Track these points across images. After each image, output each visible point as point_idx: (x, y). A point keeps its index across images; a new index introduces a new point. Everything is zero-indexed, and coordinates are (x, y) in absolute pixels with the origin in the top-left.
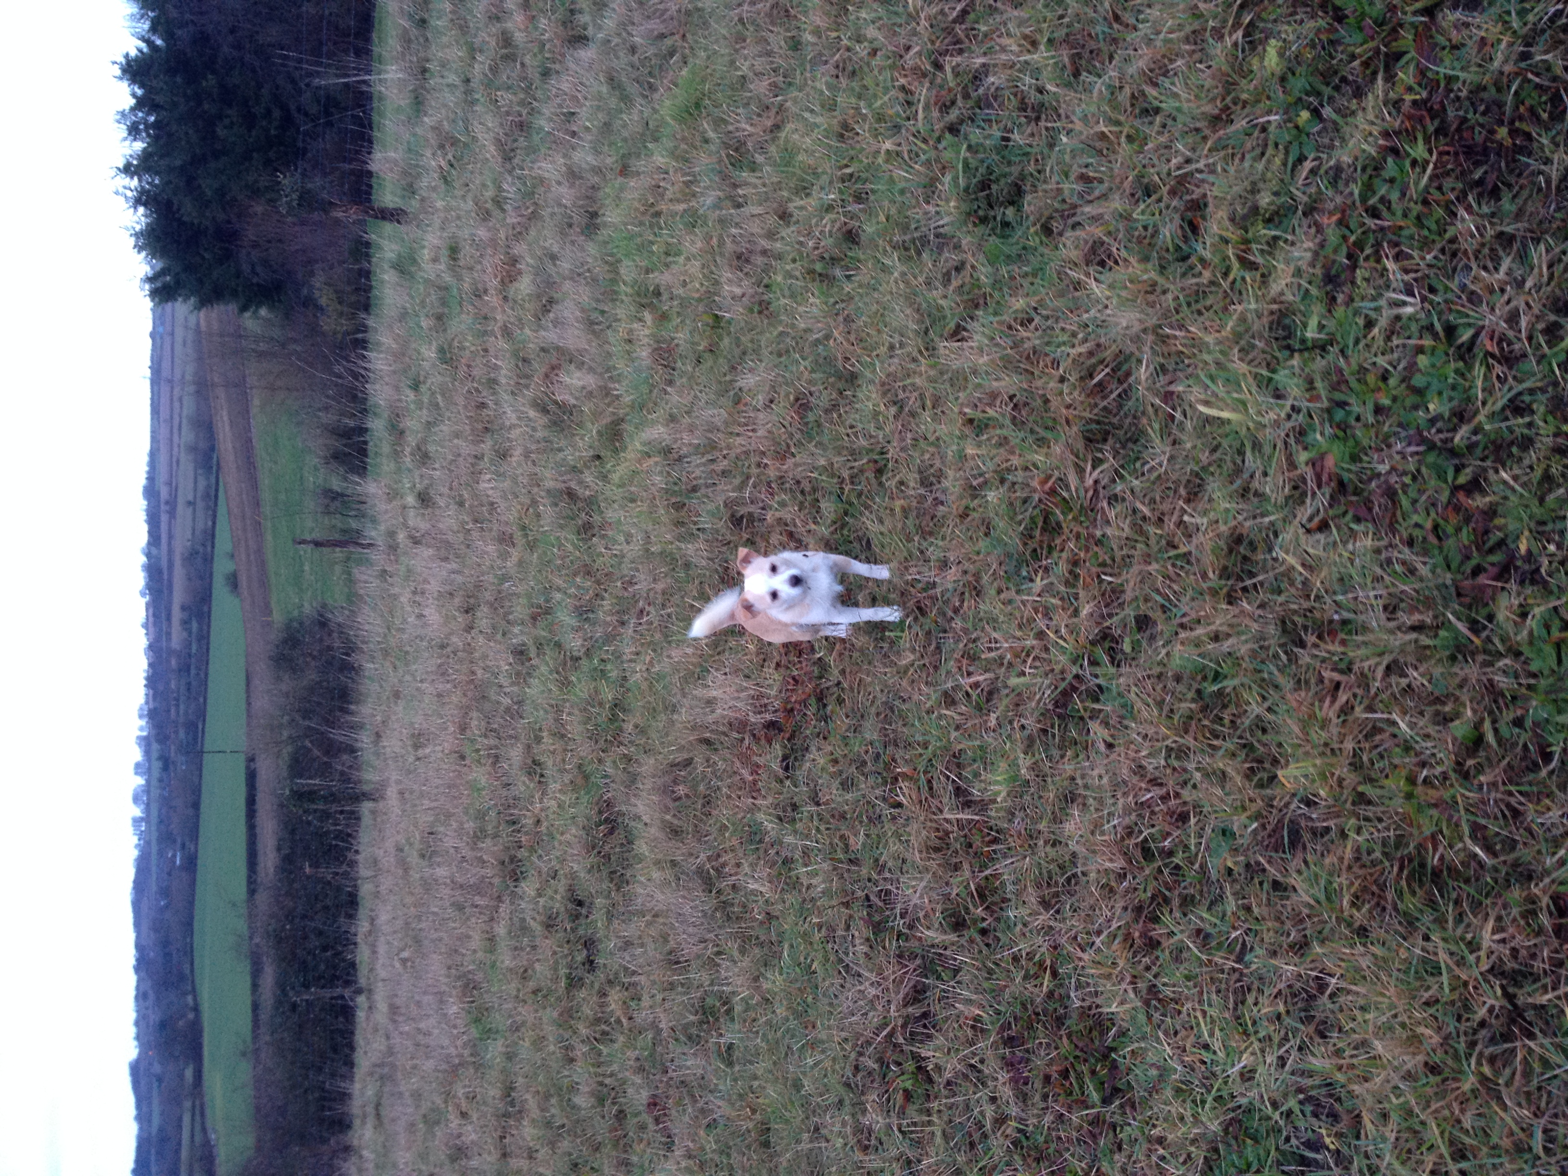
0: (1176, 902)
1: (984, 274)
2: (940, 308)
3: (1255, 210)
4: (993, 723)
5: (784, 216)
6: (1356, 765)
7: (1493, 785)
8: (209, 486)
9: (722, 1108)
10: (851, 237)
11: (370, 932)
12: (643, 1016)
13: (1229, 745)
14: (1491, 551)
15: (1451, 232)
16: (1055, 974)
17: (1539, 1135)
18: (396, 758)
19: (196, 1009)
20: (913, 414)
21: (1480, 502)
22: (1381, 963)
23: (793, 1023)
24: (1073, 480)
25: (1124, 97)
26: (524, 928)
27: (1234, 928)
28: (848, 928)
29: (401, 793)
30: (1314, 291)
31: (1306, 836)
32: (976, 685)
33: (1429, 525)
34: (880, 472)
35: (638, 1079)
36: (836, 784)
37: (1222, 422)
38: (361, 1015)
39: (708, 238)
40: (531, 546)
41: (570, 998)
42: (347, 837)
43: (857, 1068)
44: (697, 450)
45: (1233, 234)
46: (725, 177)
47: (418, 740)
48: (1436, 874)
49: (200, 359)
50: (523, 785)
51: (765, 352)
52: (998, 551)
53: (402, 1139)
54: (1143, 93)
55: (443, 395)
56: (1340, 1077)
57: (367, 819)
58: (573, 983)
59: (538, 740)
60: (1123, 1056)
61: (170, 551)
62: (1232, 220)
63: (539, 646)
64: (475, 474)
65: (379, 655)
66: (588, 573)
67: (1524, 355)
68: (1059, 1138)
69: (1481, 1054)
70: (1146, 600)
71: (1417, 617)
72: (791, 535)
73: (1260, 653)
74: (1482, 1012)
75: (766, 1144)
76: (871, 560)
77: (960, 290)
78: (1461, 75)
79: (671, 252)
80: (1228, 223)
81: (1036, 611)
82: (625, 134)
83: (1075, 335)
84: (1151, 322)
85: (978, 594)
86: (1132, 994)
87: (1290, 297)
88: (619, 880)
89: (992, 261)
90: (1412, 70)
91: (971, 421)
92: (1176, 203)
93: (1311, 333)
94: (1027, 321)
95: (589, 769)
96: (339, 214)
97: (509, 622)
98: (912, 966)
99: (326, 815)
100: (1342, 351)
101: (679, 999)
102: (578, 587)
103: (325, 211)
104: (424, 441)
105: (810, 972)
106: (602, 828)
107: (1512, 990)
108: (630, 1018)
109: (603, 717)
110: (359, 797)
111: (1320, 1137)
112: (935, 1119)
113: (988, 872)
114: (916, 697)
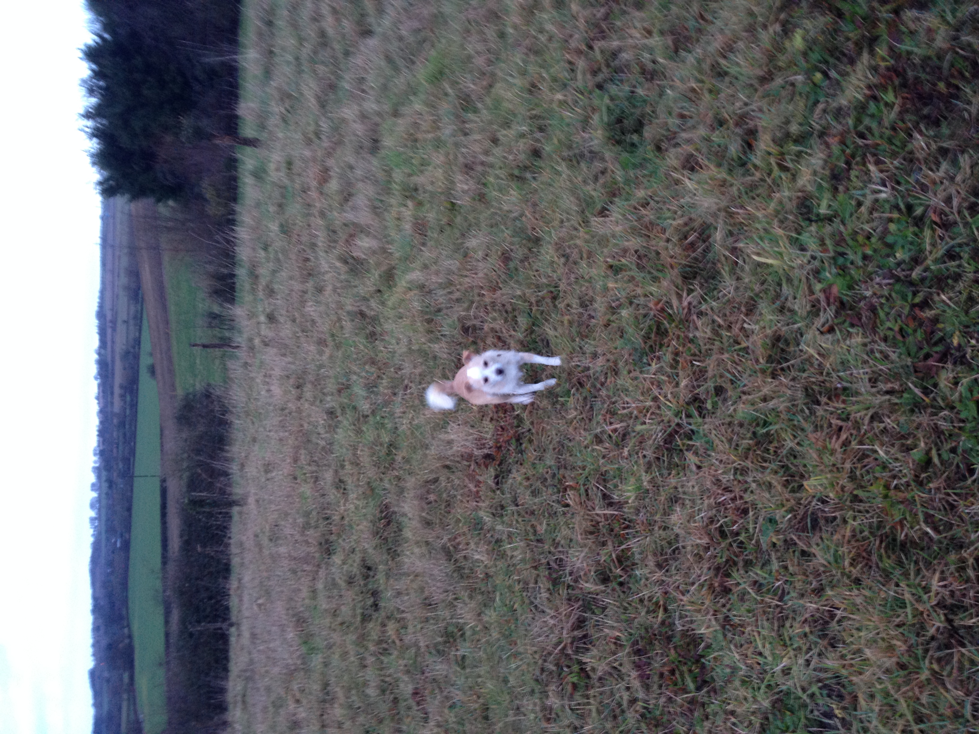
0: (741, 564)
1: (619, 175)
2: (591, 197)
3: (788, 134)
4: (626, 454)
5: (495, 141)
6: (852, 478)
7: (938, 489)
8: (137, 311)
9: (458, 696)
10: (536, 153)
11: (238, 588)
12: (409, 639)
13: (773, 466)
14: (936, 344)
15: (910, 147)
16: (666, 610)
17: (969, 707)
18: (253, 479)
19: (130, 637)
20: (575, 263)
21: (928, 314)
22: (869, 601)
23: (503, 642)
24: (675, 302)
25: (706, 66)
26: (334, 584)
27: (777, 580)
28: (536, 583)
29: (257, 501)
30: (825, 184)
31: (822, 522)
32: (615, 430)
33: (896, 328)
34: (554, 298)
35: (406, 678)
36: (528, 492)
37: (768, 266)
38: (233, 640)
39: (447, 155)
40: (338, 346)
41: (363, 628)
42: (224, 528)
43: (542, 670)
44: (441, 286)
45: (774, 149)
46: (457, 116)
47: (268, 468)
48: (903, 545)
49: (131, 233)
50: (333, 495)
51: (483, 225)
52: (628, 347)
53: (259, 716)
54: (718, 64)
55: (282, 253)
56: (844, 672)
57: (236, 517)
58: (366, 618)
59: (343, 467)
60: (708, 660)
61: (113, 351)
62: (774, 140)
63: (343, 409)
64: (303, 303)
65: (243, 415)
66: (373, 362)
67: (956, 223)
68: (669, 712)
69: (932, 656)
70: (721, 377)
71: (889, 386)
72: (499, 338)
73: (793, 409)
74: (932, 631)
75: (486, 718)
77: (604, 186)
78: (916, 50)
79: (424, 163)
80: (772, 144)
81: (652, 384)
82: (396, 91)
83: (675, 213)
84: (723, 204)
85: (616, 374)
86: (714, 622)
87: (809, 188)
88: (393, 554)
89: (624, 167)
90: (885, 47)
91: (611, 267)
92: (738, 130)
93: (823, 210)
94: (645, 205)
95: (374, 485)
96: (217, 142)
97: (324, 394)
98: (576, 606)
99: (210, 515)
100: (842, 221)
101: (431, 627)
102: (367, 372)
103: (209, 140)
104: (271, 282)
105: (513, 610)
106: (383, 521)
107: (950, 617)
108: (401, 640)
109: (383, 452)
110: (231, 504)
111: (832, 709)
112: (592, 701)
113: (623, 547)
114: (578, 438)
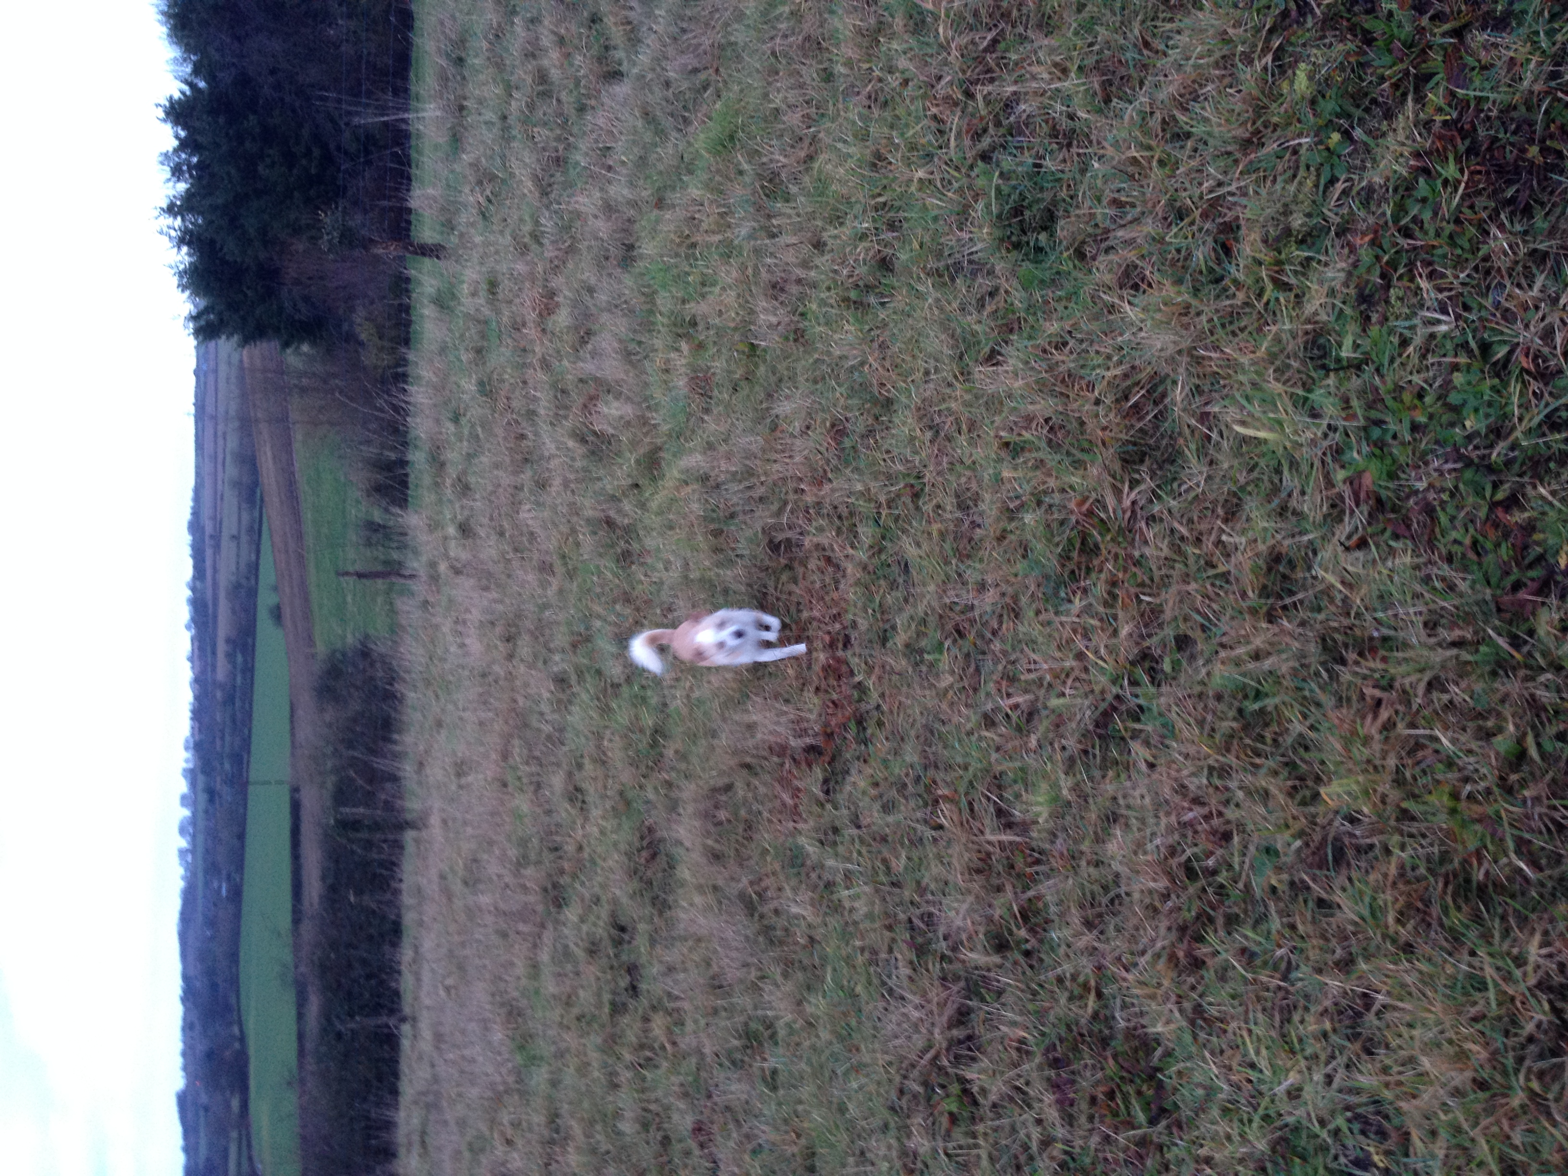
0: (1220, 921)
1: (1018, 299)
2: (974, 334)
3: (1288, 231)
4: (1033, 744)
5: (819, 245)
6: (1399, 781)
7: (1537, 799)
8: (252, 520)
9: (766, 1134)
10: (885, 264)
11: (414, 961)
12: (686, 1042)
13: (1271, 763)
14: (1530, 566)
15: (1484, 251)
16: (1099, 995)
18: (439, 787)
19: (242, 1039)
20: (949, 439)
21: (1518, 517)
22: (1427, 980)
23: (837, 1047)
24: (1110, 501)
25: (1155, 123)
26: (567, 954)
27: (1279, 946)
28: (890, 950)
29: (444, 822)
30: (1348, 311)
31: (1350, 853)
32: (1016, 706)
33: (1467, 541)
34: (916, 496)
35: (682, 1105)
36: (877, 806)
37: (1259, 442)
38: (406, 1043)
39: (743, 268)
40: (571, 575)
41: (614, 1025)
42: (392, 865)
43: (902, 1092)
44: (735, 477)
45: (1266, 256)
46: (759, 208)
47: (461, 769)
48: (1482, 889)
49: (243, 396)
50: (565, 811)
51: (801, 379)
52: (1036, 573)
53: (448, 1166)
54: (1173, 118)
55: (483, 427)
56: (1388, 1094)
57: (410, 848)
58: (617, 1009)
59: (580, 766)
60: (1169, 1076)
61: (215, 586)
62: (1265, 242)
63: (580, 674)
64: (516, 505)
65: (421, 685)
66: (627, 599)
67: (1560, 371)
68: (1106, 1159)
69: (1530, 1069)
70: (1186, 620)
71: (1457, 633)
73: (1301, 671)
74: (1530, 1027)
75: (812, 1169)
77: (995, 316)
78: (1492, 95)
79: (707, 282)
80: (1261, 245)
81: (1075, 631)
82: (661, 167)
83: (1109, 357)
84: (1186, 344)
85: (1016, 616)
86: (1177, 1014)
87: (1324, 317)
88: (661, 905)
89: (1026, 286)
90: (1441, 91)
91: (1007, 444)
92: (1208, 226)
93: (1346, 352)
94: (1061, 345)
95: (630, 795)
96: (379, 251)
97: (550, 650)
98: (955, 988)
99: (370, 844)
100: (1378, 370)
101: (723, 1023)
102: (618, 615)
103: (365, 248)
104: (464, 472)
105: (853, 995)
106: (644, 854)
107: (1559, 1005)
108: (674, 1044)
109: (644, 743)
110: (402, 826)
111: (1368, 1155)
112: (981, 1142)
113: (1031, 893)
114: (956, 719)
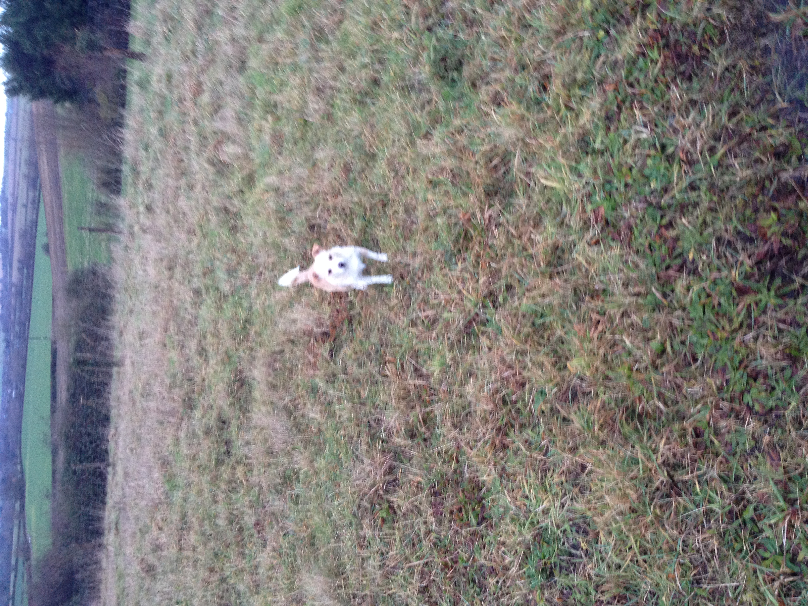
0: (517, 426)
1: (441, 106)
2: (418, 123)
3: (575, 80)
4: (434, 335)
5: (342, 69)
6: (605, 361)
7: (669, 373)
8: (34, 197)
9: (291, 526)
10: (376, 82)
11: (115, 435)
12: (254, 480)
13: (546, 350)
14: (676, 258)
15: (667, 97)
16: (458, 461)
17: (680, 542)
18: (130, 345)
19: (22, 472)
20: (403, 177)
21: (672, 233)
22: (611, 458)
23: (329, 484)
24: (479, 215)
25: (514, 19)
26: (194, 434)
27: (543, 439)
28: (359, 437)
29: (133, 363)
30: (600, 124)
31: (579, 395)
32: (427, 317)
33: (647, 244)
34: (384, 206)
35: (250, 512)
36: (356, 364)
37: (552, 188)
38: (109, 477)
39: (302, 78)
40: (205, 236)
41: (217, 470)
42: (105, 384)
43: (359, 507)
44: (293, 190)
45: (563, 93)
46: (312, 45)
47: (142, 336)
48: (640, 416)
49: (32, 128)
50: (196, 360)
51: (329, 140)
52: (441, 249)
53: (129, 541)
54: (524, 17)
55: (161, 154)
56: (589, 514)
57: (115, 376)
58: (219, 463)
59: (205, 337)
60: (487, 502)
61: (13, 231)
62: (563, 85)
63: (207, 290)
64: (176, 197)
65: (123, 291)
66: (234, 251)
67: (698, 161)
68: (456, 542)
69: (656, 504)
70: (511, 276)
71: (637, 290)
72: (339, 237)
73: (563, 305)
74: (657, 484)
75: (313, 544)
76: (379, 250)
77: (429, 113)
78: (677, 17)
79: (283, 84)
80: (561, 87)
81: (458, 280)
82: (262, 20)
83: (484, 140)
84: (520, 135)
85: (431, 270)
86: (493, 471)
87: (588, 126)
88: (244, 411)
89: (445, 99)
90: (654, 13)
91: (431, 182)
92: (536, 74)
93: (597, 145)
94: (461, 132)
95: (231, 353)
96: (108, 53)
97: (192, 276)
98: (388, 456)
99: (93, 373)
100: (612, 156)
101: (272, 471)
102: (228, 259)
103: (101, 52)
104: (150, 178)
105: (338, 459)
106: (237, 384)
107: (672, 473)
108: (247, 481)
109: (239, 327)
110: (110, 365)
111: (579, 543)
112: (396, 532)
113: (428, 409)
114: (397, 321)
